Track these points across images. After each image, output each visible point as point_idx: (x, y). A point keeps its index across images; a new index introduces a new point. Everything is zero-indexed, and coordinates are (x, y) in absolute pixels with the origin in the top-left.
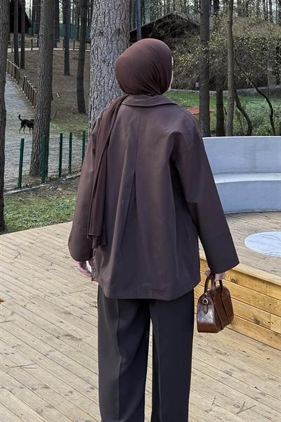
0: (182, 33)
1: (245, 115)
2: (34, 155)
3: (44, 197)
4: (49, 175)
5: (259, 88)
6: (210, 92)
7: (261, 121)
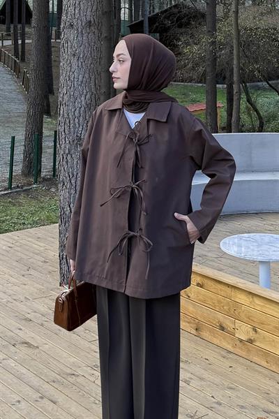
0: (188, 24)
1: (256, 111)
2: (27, 154)
3: (35, 198)
4: (43, 174)
7: (273, 117)
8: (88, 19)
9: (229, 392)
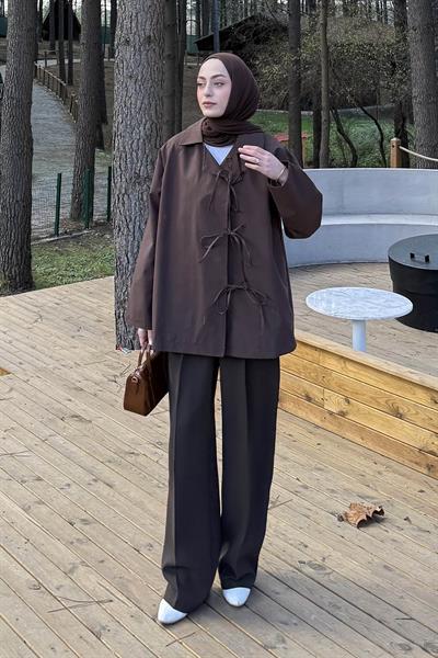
0: (268, 39)
1: (349, 143)
2: (76, 195)
3: (86, 246)
4: (95, 218)
5: (365, 108)
6: (302, 113)
7: (369, 150)
8: (147, 34)
9: (317, 474)
